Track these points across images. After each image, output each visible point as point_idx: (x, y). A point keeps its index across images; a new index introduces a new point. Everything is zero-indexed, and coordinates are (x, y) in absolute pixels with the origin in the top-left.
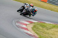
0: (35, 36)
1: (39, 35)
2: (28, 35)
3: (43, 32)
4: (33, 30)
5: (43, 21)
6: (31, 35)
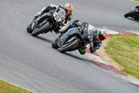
0: (112, 67)
1: (123, 66)
2: (96, 66)
3: (132, 58)
4: (107, 52)
5: (131, 32)
6: (104, 64)
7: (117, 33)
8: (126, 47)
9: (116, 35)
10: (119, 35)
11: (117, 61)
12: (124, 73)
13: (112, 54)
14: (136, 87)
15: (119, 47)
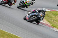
3: (56, 21)
7: (49, 10)
8: (53, 16)
9: (49, 11)
10: (50, 11)
11: (49, 22)
12: (52, 27)
13: (47, 19)
14: (57, 32)
15: (50, 16)
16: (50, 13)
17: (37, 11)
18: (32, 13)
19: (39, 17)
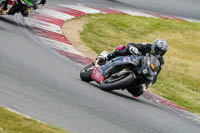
0: (90, 60)
8: (111, 32)
9: (96, 15)
15: (101, 31)
16: (100, 19)
17: (136, 51)
18: (113, 57)
19: (145, 71)
